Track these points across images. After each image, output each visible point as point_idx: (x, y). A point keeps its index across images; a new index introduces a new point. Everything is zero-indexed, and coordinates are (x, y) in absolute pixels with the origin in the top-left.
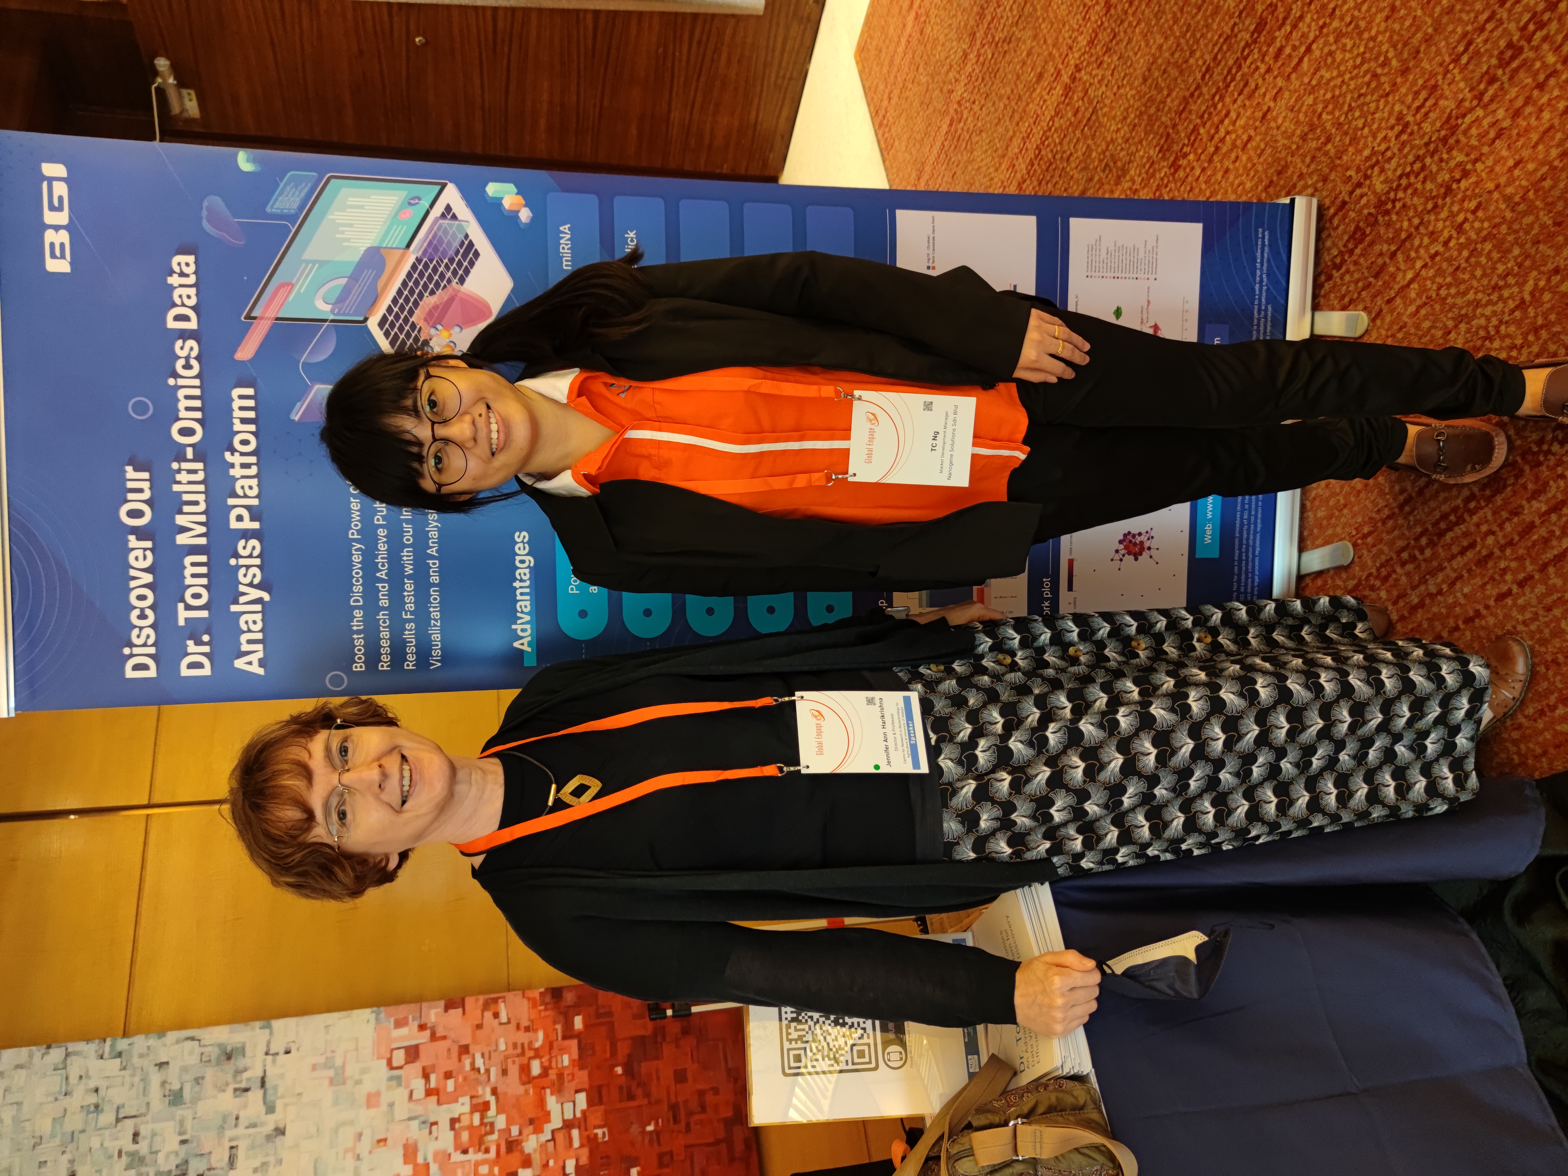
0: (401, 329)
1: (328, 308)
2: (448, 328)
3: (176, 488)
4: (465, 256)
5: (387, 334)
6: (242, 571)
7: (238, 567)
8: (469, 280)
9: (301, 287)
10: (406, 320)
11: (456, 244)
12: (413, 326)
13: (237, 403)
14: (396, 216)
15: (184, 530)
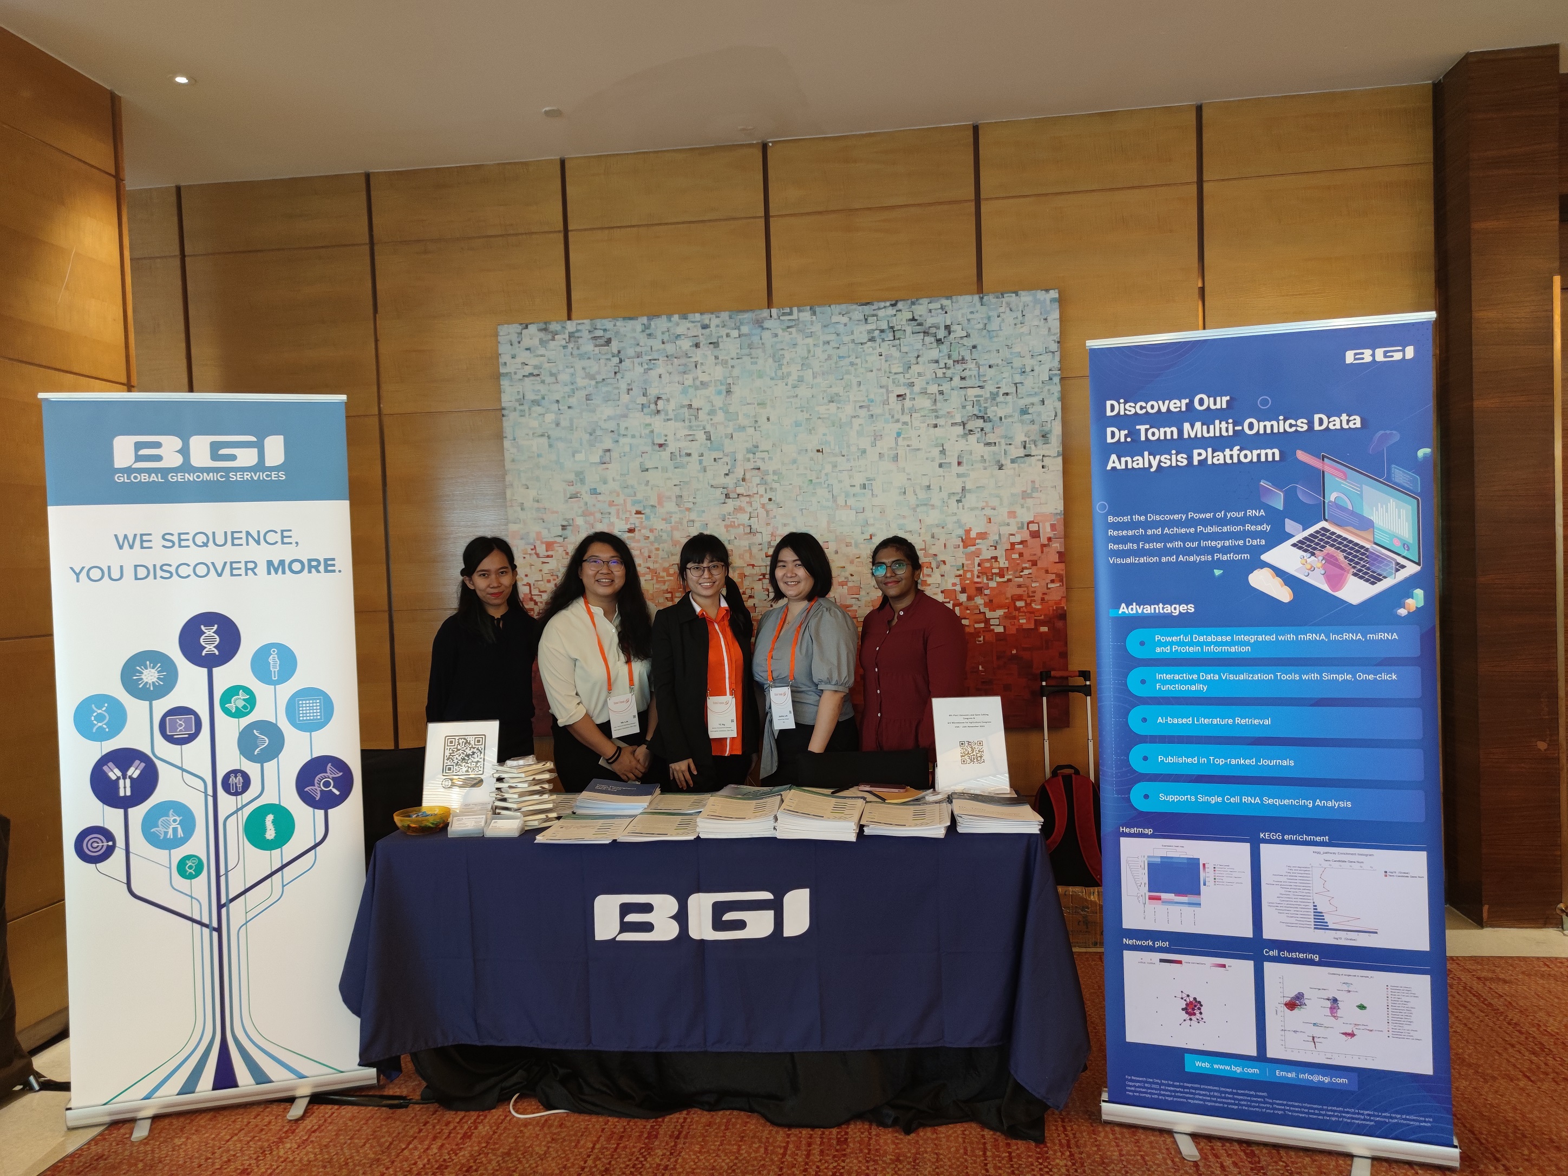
0: (1321, 540)
1: (1333, 500)
2: (1324, 567)
3: (1217, 422)
4: (1372, 576)
5: (1317, 532)
6: (1168, 457)
7: (1171, 455)
8: (1356, 578)
9: (1345, 485)
10: (1327, 543)
11: (1379, 571)
12: (1324, 547)
13: (1270, 451)
14: (1394, 536)
15: (1192, 427)
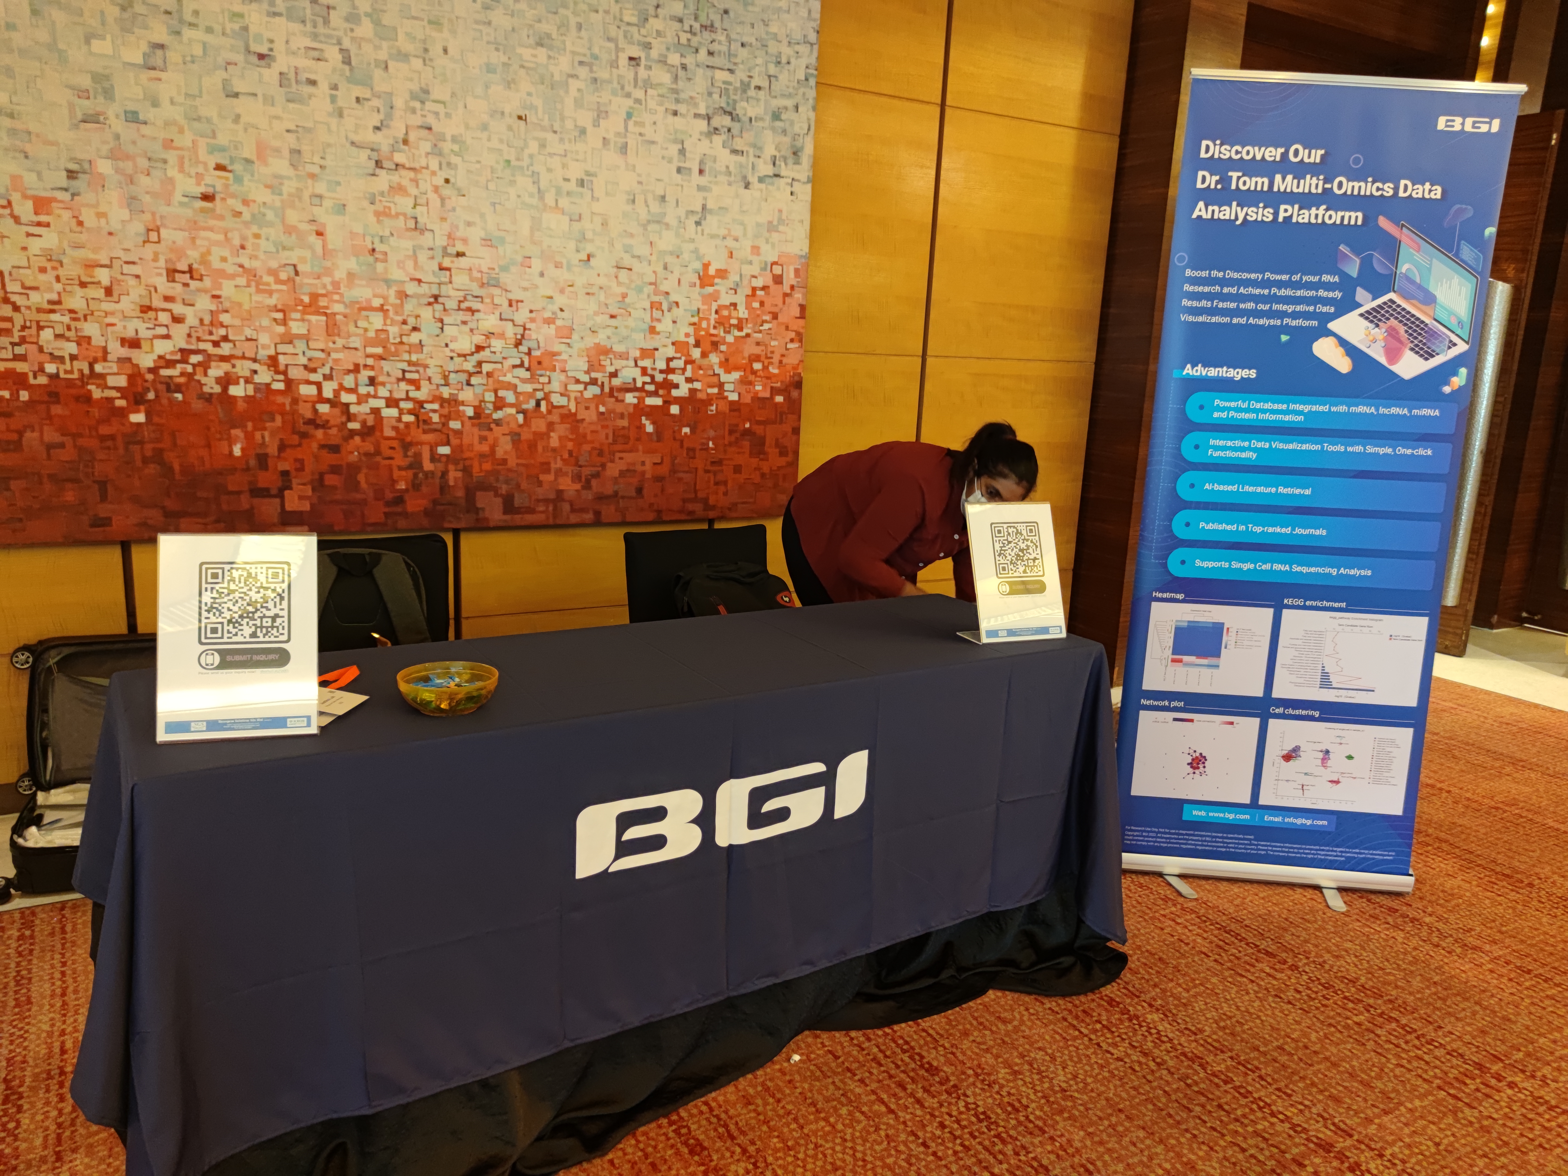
0: (1387, 312)
1: (1404, 271)
2: (1385, 339)
3: (1308, 177)
4: (1427, 352)
5: (1385, 303)
6: (1255, 210)
7: (1258, 208)
8: (1411, 354)
9: (1417, 257)
10: (1392, 315)
11: (1433, 347)
12: (1388, 319)
13: (1353, 215)
14: (1453, 314)
15: (1284, 179)
